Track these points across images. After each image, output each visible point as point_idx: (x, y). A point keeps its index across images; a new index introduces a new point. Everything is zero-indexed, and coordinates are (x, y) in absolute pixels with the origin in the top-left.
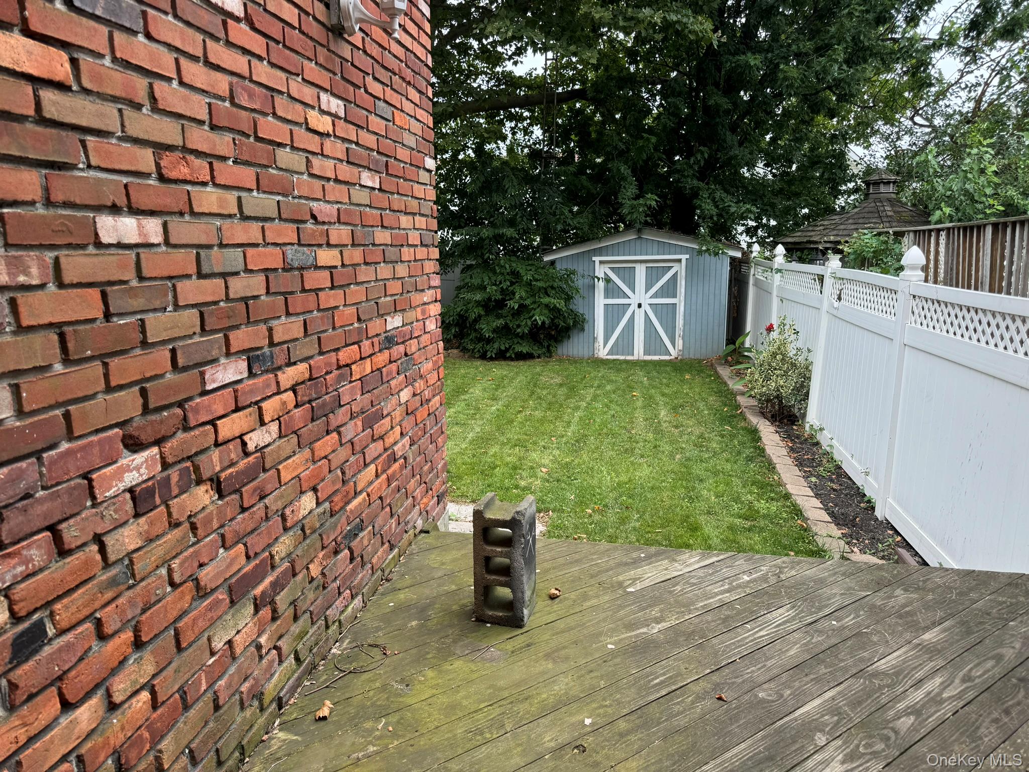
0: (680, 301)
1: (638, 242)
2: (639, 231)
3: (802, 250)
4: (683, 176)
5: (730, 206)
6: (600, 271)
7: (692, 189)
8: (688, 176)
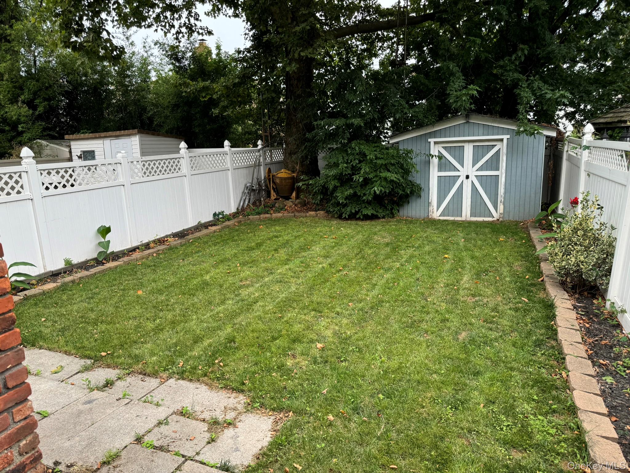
0: (502, 173)
1: (467, 126)
2: (467, 116)
3: (613, 129)
4: (506, 70)
5: (546, 93)
6: (434, 150)
7: (513, 81)
8: (510, 70)
